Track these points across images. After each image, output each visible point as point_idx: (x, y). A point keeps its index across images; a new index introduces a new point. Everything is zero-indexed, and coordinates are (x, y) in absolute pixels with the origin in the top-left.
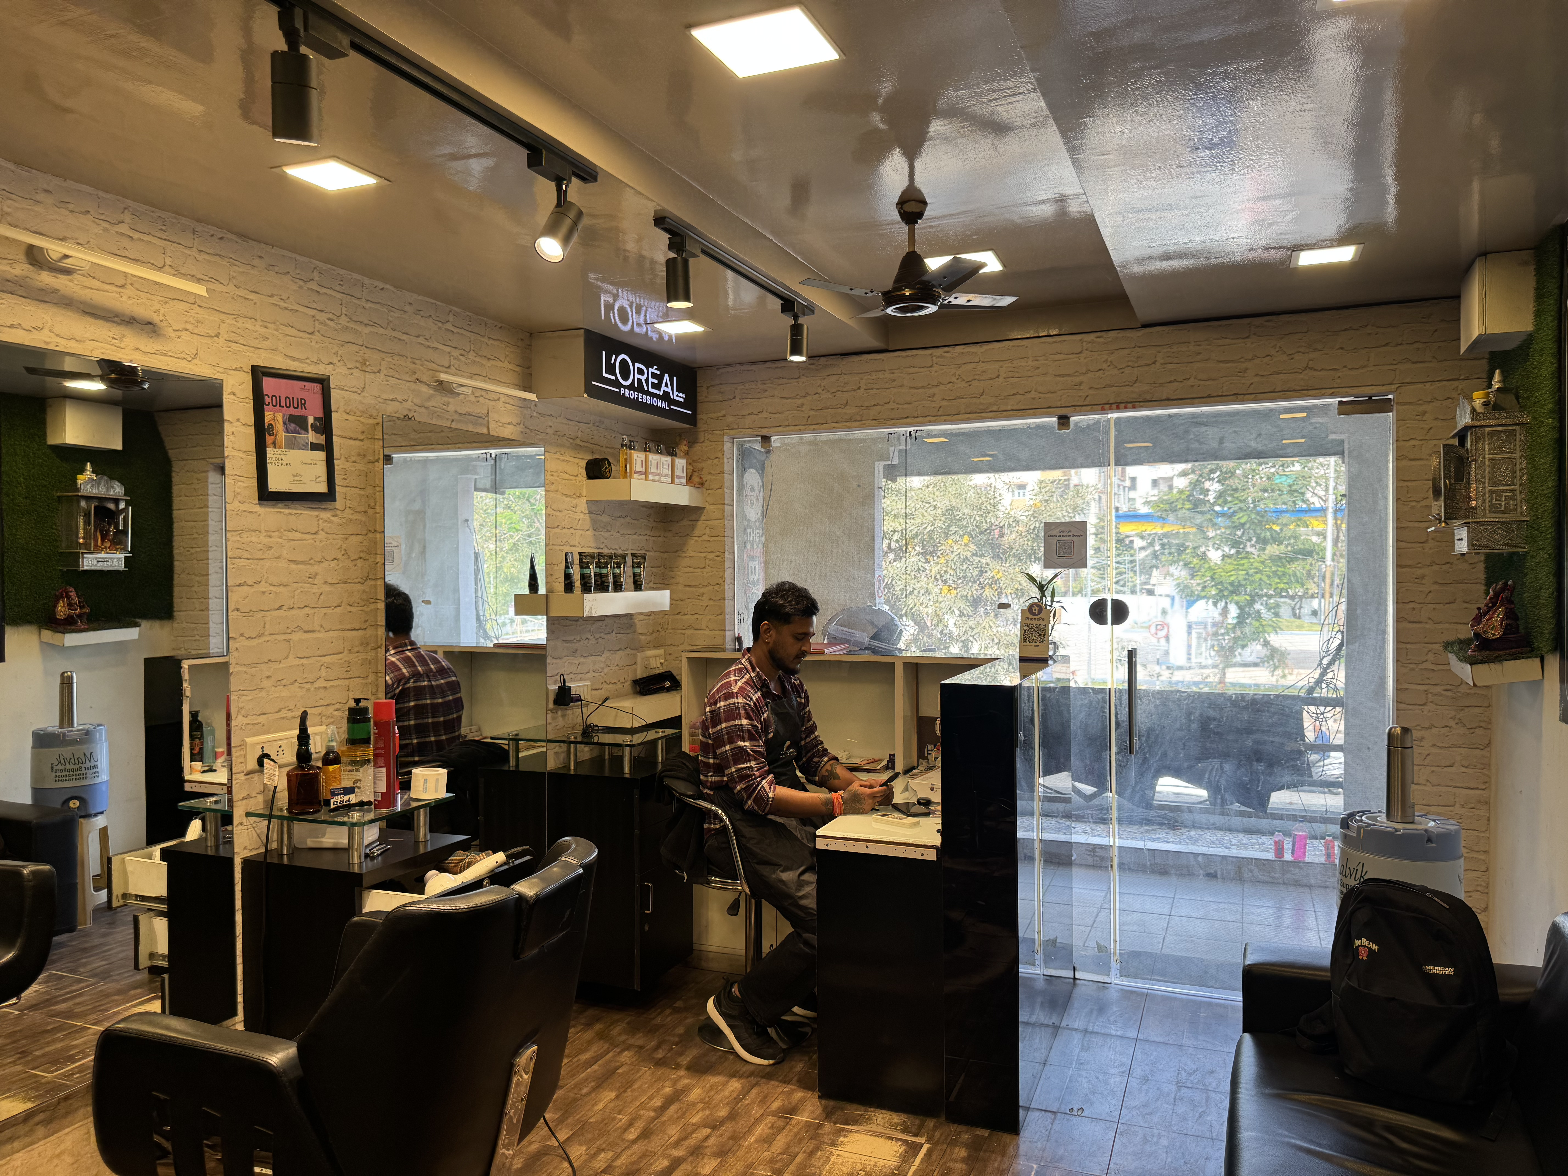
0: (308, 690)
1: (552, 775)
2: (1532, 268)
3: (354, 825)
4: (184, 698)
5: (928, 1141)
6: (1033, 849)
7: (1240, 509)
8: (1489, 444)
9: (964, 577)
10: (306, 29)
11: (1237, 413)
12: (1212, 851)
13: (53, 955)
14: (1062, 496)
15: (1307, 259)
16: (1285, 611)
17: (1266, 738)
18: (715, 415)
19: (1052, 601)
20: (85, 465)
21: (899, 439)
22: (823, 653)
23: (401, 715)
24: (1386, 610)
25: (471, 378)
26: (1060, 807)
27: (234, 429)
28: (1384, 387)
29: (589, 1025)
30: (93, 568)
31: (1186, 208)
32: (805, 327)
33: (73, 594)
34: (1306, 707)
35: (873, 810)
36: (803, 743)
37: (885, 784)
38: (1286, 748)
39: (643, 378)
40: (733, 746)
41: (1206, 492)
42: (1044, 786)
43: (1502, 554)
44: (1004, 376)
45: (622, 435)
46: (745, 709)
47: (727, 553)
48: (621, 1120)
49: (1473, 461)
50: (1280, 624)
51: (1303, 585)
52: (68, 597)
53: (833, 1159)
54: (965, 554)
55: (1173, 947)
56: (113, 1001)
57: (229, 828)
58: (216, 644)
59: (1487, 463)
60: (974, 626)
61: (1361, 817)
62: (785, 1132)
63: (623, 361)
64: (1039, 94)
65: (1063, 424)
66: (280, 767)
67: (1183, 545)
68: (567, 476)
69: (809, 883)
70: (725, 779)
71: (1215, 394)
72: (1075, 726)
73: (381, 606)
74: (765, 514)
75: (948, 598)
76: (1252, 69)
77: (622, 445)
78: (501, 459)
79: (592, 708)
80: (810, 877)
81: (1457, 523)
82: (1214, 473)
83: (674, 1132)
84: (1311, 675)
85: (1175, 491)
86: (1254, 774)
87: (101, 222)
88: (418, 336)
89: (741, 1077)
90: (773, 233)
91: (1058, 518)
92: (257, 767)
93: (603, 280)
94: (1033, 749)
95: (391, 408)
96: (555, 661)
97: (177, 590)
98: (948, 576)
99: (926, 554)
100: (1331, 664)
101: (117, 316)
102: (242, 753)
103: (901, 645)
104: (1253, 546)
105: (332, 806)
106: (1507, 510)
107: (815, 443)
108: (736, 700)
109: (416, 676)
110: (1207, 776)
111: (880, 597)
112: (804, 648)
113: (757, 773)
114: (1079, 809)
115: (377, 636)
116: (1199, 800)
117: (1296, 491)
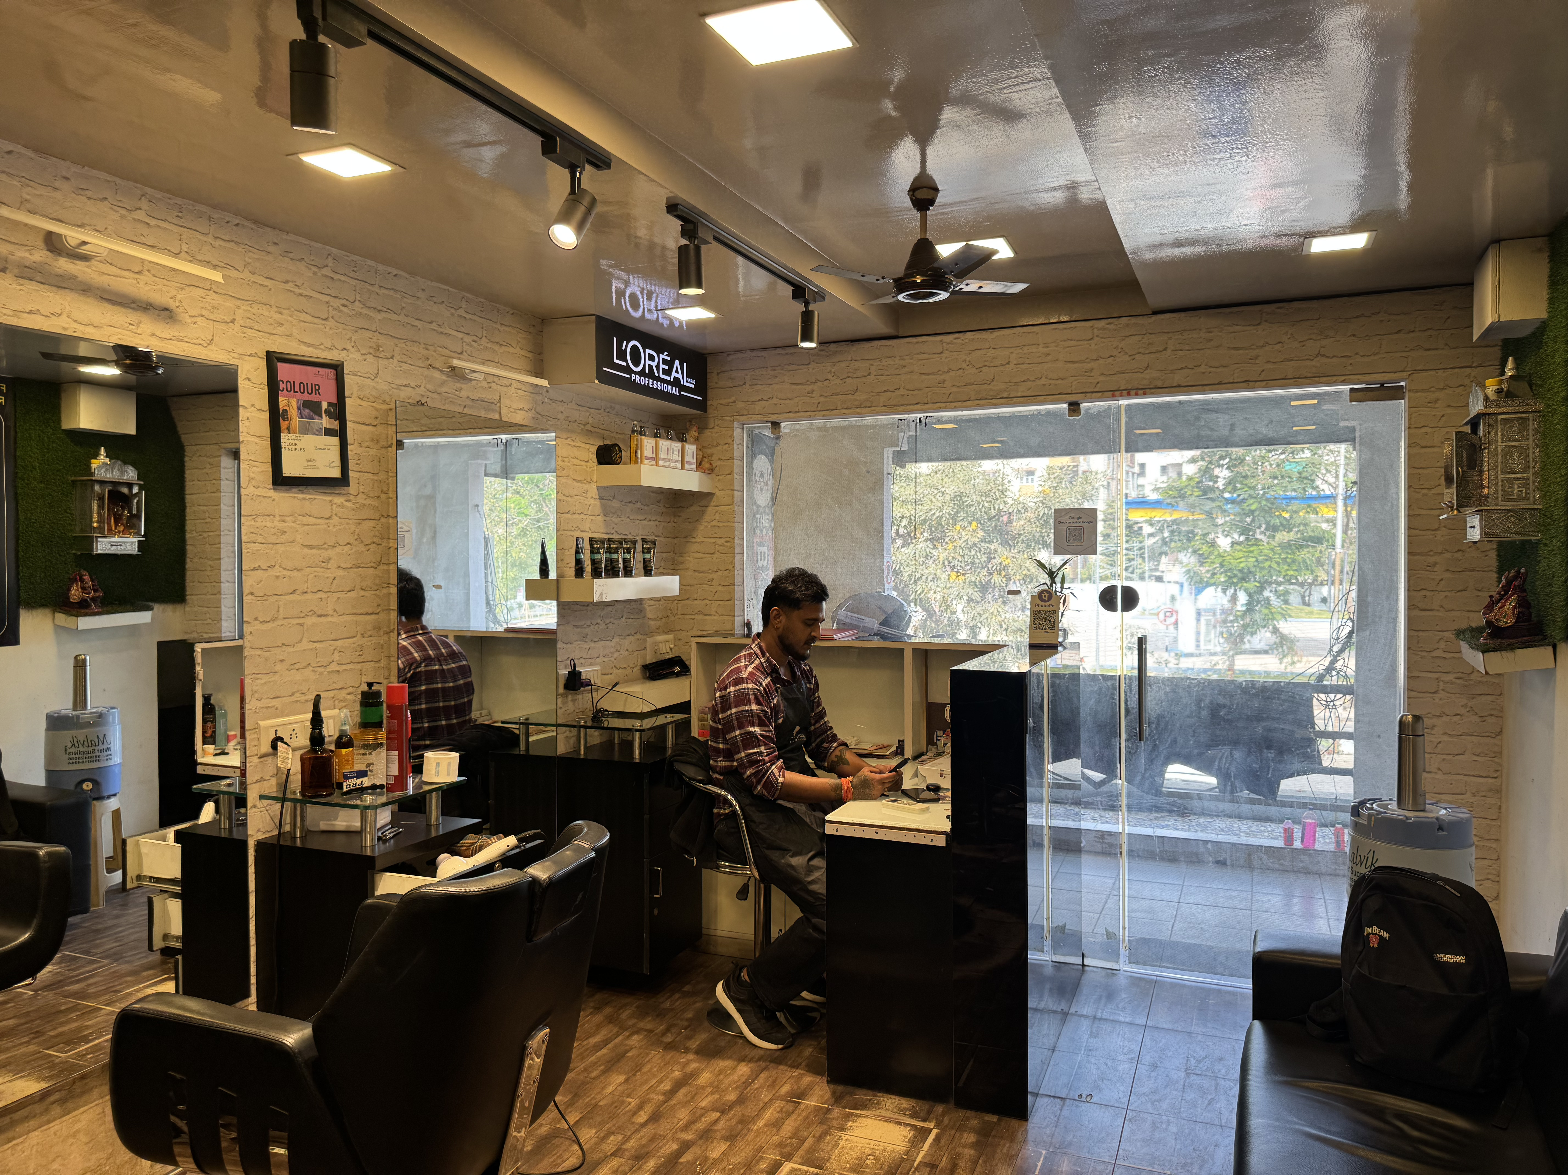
0: (321, 674)
1: (563, 759)
2: (1546, 255)
3: (367, 808)
4: (197, 681)
5: (936, 1126)
6: (1042, 836)
7: (1250, 496)
8: (1502, 432)
9: (973, 563)
10: (324, 18)
11: (1248, 400)
12: (1221, 838)
13: (68, 935)
14: (1071, 482)
15: (1319, 246)
16: (1294, 599)
17: (1276, 725)
18: (726, 401)
19: (1062, 588)
20: (100, 450)
21: (908, 425)
22: (832, 639)
23: (414, 698)
24: (1397, 598)
25: (483, 364)
26: (1069, 793)
27: (248, 415)
28: (1397, 374)
29: (598, 1009)
30: (107, 552)
31: (1198, 195)
32: (816, 313)
33: (87, 577)
34: (1316, 695)
35: (883, 796)
36: (812, 728)
37: (894, 770)
38: (1296, 736)
39: (654, 364)
40: (743, 731)
41: (1215, 479)
42: (1053, 773)
43: (1515, 541)
44: (1015, 362)
45: (633, 420)
46: (755, 695)
47: (736, 538)
48: (630, 1103)
49: (1485, 448)
50: (1289, 611)
51: (1312, 572)
52: (82, 581)
53: (842, 1143)
54: (973, 540)
55: (1182, 934)
56: (126, 982)
57: (242, 810)
58: (228, 627)
59: (1500, 451)
60: (982, 612)
61: (1372, 804)
62: (794, 1116)
63: (634, 347)
64: (1052, 81)
65: (1074, 411)
66: (293, 750)
67: (1192, 532)
68: (577, 462)
69: (818, 868)
70: (735, 764)
71: (1226, 381)
72: (1085, 713)
73: (394, 590)
74: (774, 500)
75: (957, 584)
76: (1266, 56)
77: (633, 431)
78: (511, 445)
79: (602, 692)
80: (819, 862)
81: (1469, 510)
82: (1224, 460)
83: (683, 1115)
84: (1322, 663)
85: (1184, 478)
86: (1264, 762)
87: (119, 209)
88: (431, 323)
89: (751, 1060)
90: (786, 221)
91: (1067, 505)
92: (271, 750)
93: (614, 266)
94: (1042, 735)
95: (405, 394)
96: (565, 645)
97: (189, 574)
98: (956, 562)
99: (935, 540)
100: (1341, 651)
101: (133, 302)
102: (255, 736)
103: (910, 631)
104: (1263, 533)
105: (345, 790)
106: (1520, 499)
107: (824, 429)
108: (745, 686)
109: (427, 659)
110: (1217, 763)
111: (889, 583)
112: (813, 634)
113: (767, 759)
114: (1089, 795)
115: (389, 620)
116: (1208, 787)
117: (1306, 478)
